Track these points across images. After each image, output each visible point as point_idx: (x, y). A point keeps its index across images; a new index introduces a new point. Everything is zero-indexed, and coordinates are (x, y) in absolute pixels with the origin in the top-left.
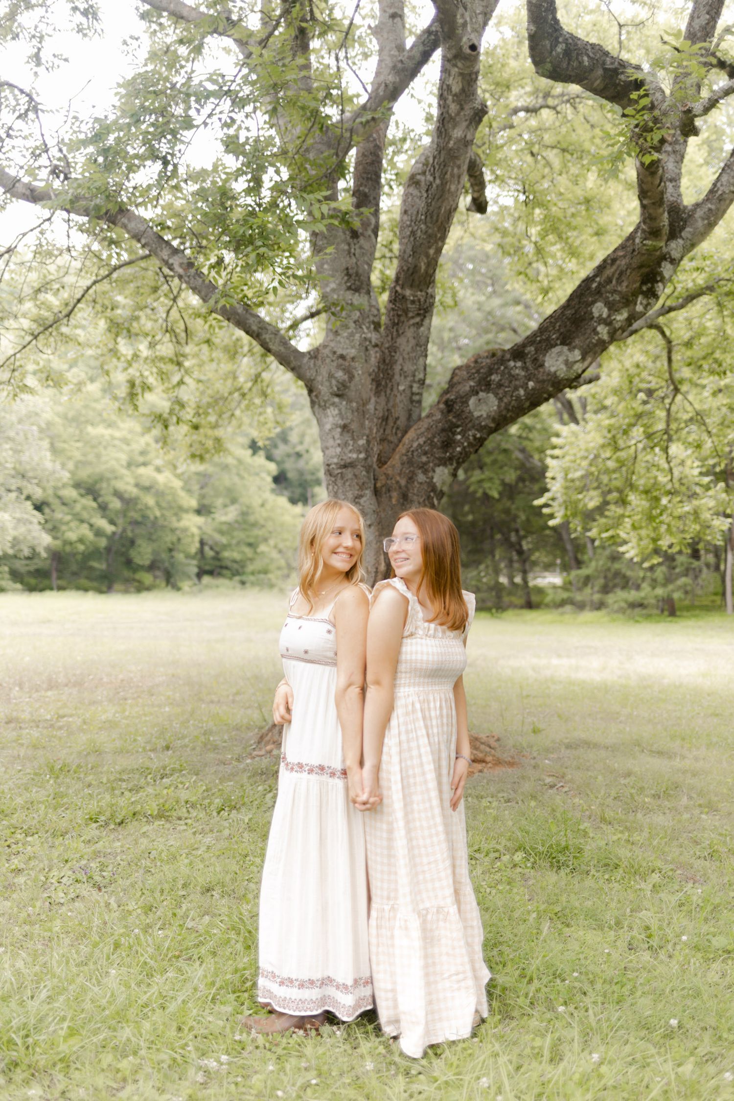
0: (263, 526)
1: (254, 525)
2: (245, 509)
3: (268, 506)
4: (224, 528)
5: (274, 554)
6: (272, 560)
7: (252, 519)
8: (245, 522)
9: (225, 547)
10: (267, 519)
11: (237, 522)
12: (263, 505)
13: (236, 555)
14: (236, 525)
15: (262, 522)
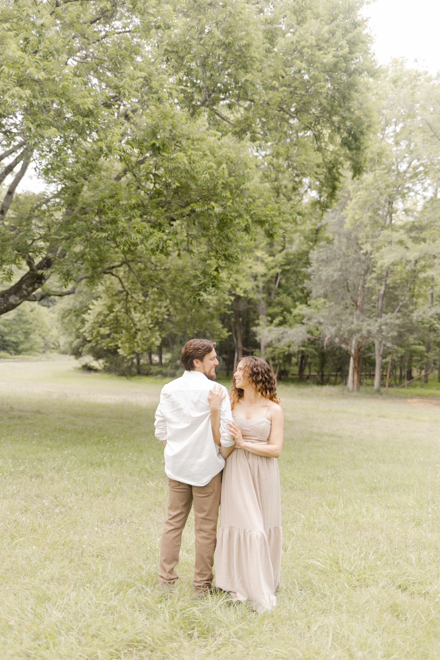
0: (31, 323)
1: (26, 322)
2: (20, 313)
3: (35, 312)
4: (7, 323)
5: (39, 339)
6: (36, 343)
7: (24, 318)
8: (20, 320)
9: (7, 334)
10: (34, 319)
11: (14, 319)
12: (32, 311)
13: (13, 339)
14: (15, 322)
15: (31, 321)
